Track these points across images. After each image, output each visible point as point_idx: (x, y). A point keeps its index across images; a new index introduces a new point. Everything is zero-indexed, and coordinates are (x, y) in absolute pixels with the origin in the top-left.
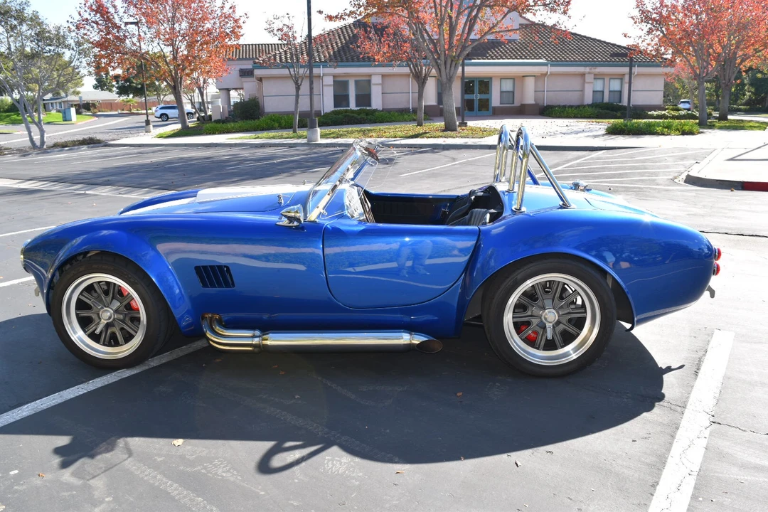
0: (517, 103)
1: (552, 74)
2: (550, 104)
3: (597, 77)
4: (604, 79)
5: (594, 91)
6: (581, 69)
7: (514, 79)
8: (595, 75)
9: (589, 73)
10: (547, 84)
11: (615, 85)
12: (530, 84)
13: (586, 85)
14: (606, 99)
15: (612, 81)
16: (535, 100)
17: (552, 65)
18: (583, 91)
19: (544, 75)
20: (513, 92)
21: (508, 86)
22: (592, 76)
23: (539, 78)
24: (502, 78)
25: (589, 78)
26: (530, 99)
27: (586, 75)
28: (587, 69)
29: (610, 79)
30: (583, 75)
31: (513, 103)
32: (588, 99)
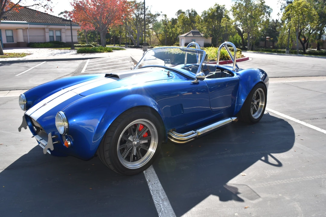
0: (15, 42)
1: (30, 28)
2: (31, 42)
3: (50, 30)
4: (53, 31)
5: (50, 36)
6: (43, 26)
7: (12, 30)
8: (49, 29)
9: (47, 28)
10: (28, 33)
11: (58, 34)
12: (20, 33)
13: (46, 34)
14: (55, 40)
15: (56, 32)
16: (24, 40)
17: (30, 24)
18: (45, 36)
19: (27, 28)
20: (13, 37)
21: (9, 33)
22: (48, 29)
23: (24, 30)
24: (6, 30)
25: (47, 30)
26: (21, 40)
27: (46, 29)
28: (46, 26)
29: (56, 31)
30: (44, 29)
31: (13, 42)
32: (48, 40)
